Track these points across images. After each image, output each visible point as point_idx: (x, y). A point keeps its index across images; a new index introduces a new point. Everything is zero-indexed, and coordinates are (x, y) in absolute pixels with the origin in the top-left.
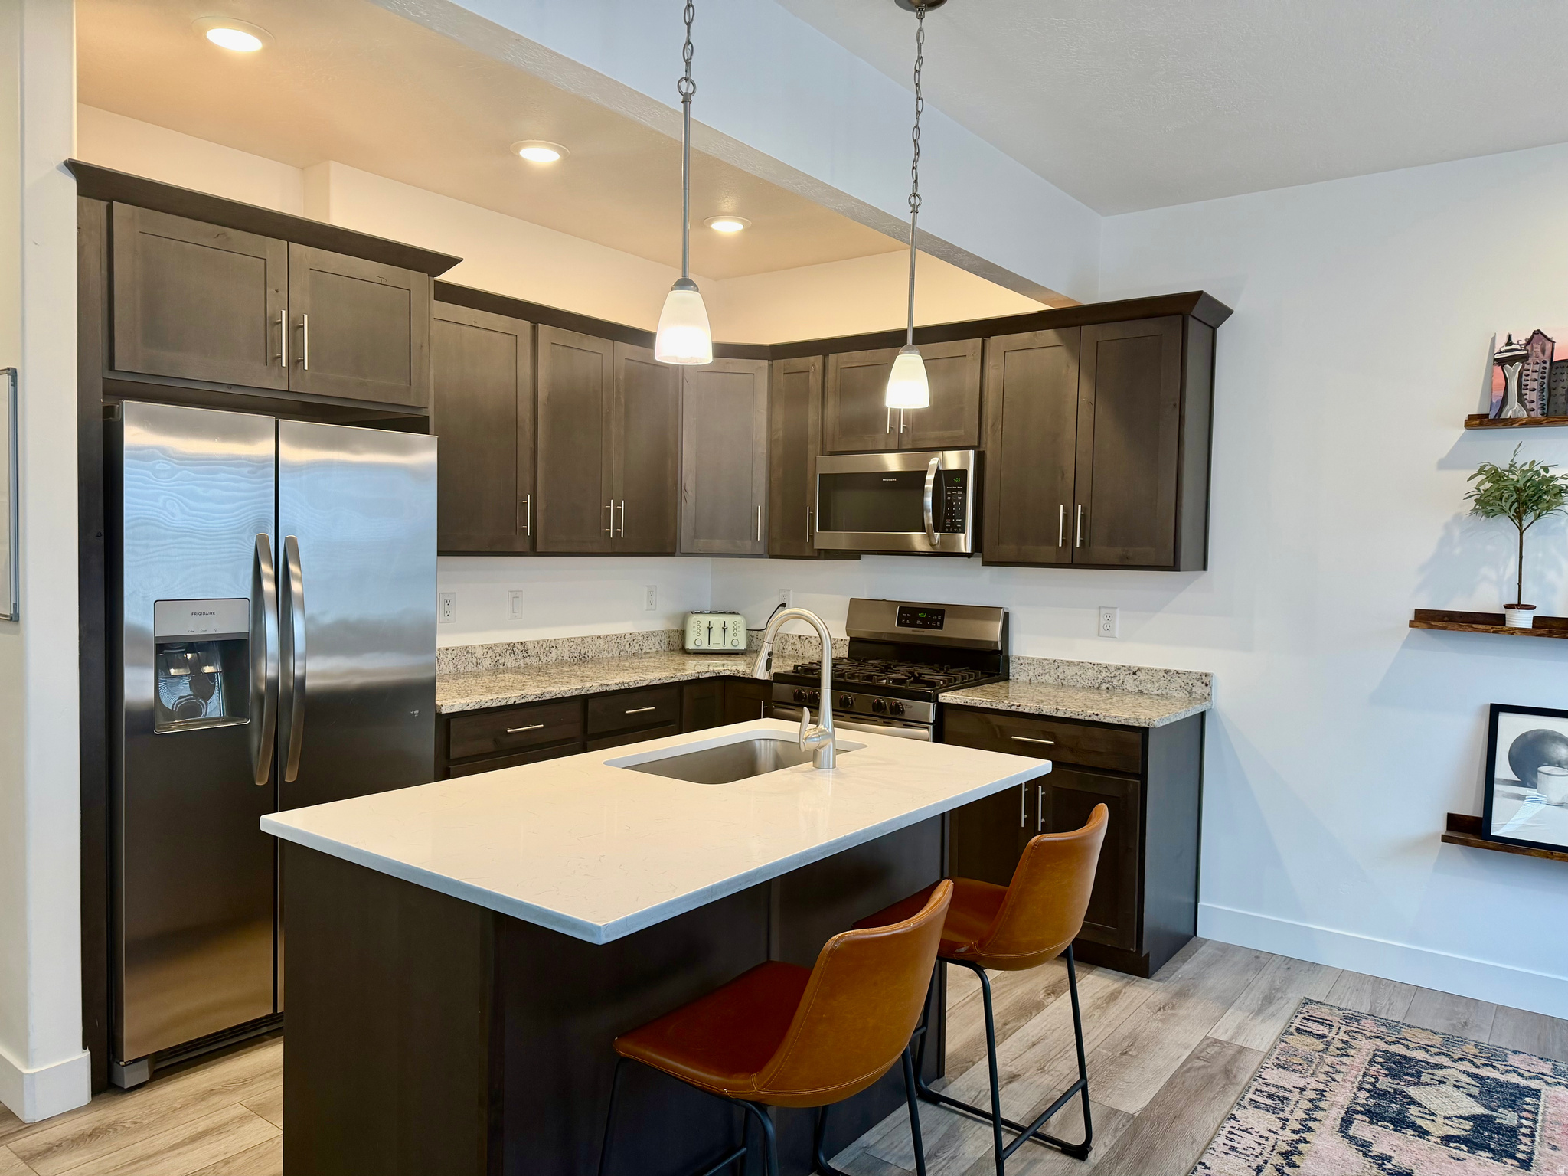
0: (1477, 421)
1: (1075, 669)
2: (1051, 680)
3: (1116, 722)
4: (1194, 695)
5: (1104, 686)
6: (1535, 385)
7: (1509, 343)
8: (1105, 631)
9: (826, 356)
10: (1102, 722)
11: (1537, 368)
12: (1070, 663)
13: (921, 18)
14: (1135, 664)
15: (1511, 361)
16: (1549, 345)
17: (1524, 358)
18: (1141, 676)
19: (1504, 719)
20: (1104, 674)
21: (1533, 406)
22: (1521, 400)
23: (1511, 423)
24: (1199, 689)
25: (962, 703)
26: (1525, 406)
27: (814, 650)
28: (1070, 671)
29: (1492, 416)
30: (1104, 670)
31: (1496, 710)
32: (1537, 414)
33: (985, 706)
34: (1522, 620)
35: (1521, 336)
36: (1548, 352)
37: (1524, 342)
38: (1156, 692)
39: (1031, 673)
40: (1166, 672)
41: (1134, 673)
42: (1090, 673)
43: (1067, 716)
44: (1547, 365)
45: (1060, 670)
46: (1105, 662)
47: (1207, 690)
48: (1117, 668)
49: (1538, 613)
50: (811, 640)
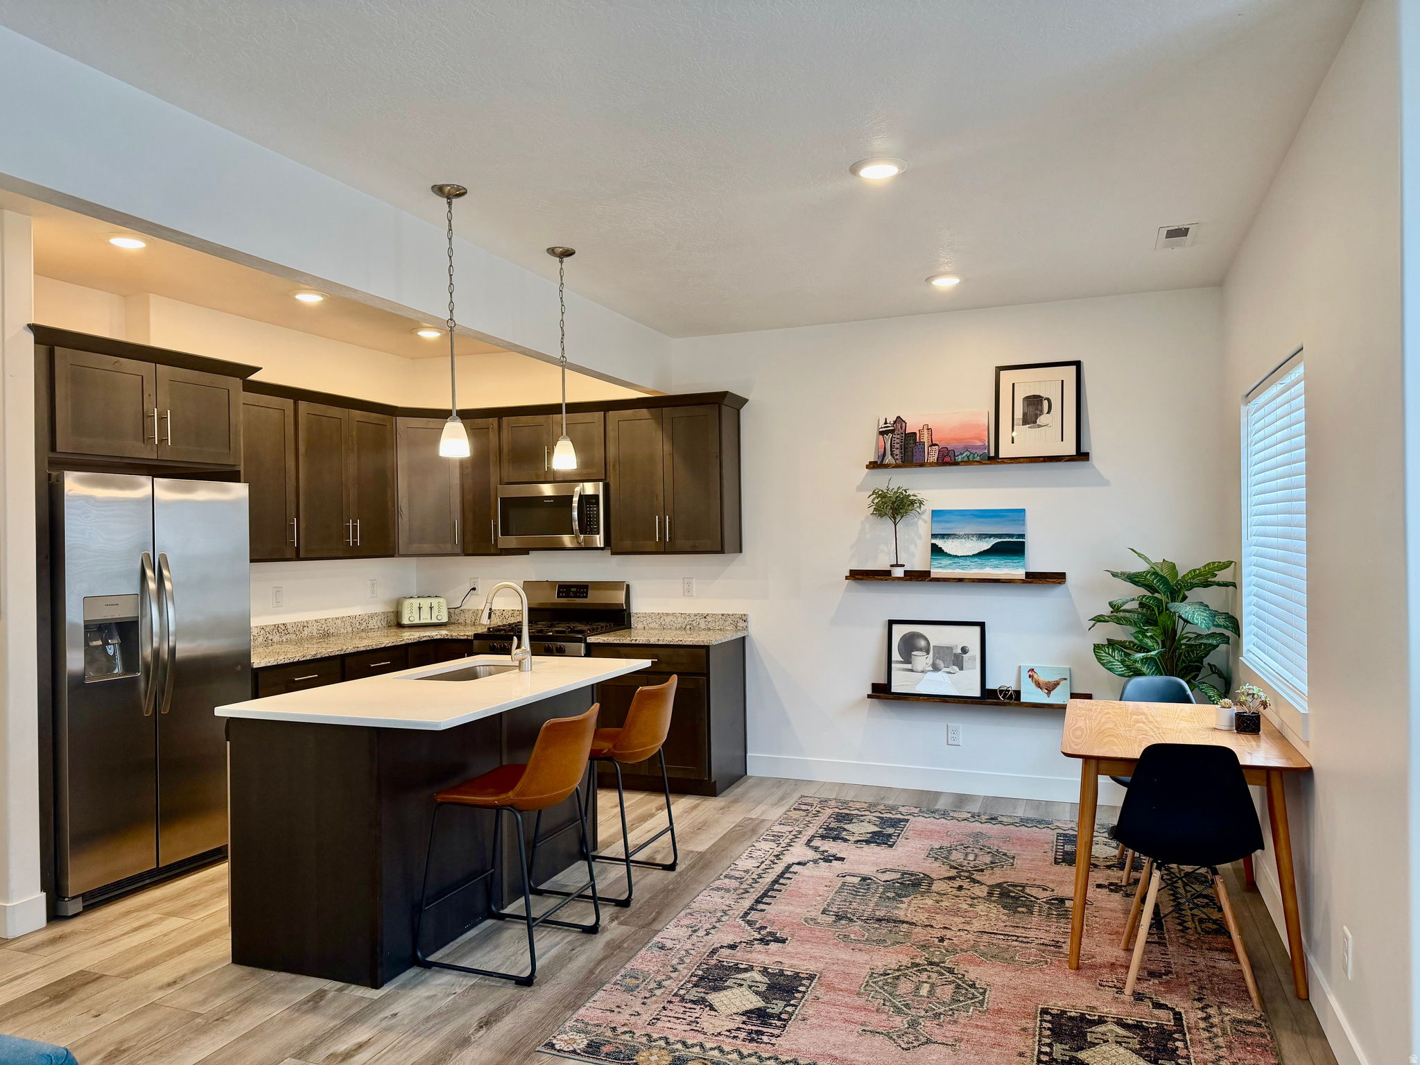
0: (873, 465)
1: (670, 618)
2: (657, 626)
3: (691, 644)
4: (738, 628)
5: (688, 627)
6: (898, 446)
7: (886, 423)
8: (688, 592)
9: (500, 418)
10: (684, 645)
11: (899, 436)
12: (667, 614)
13: (561, 262)
14: (706, 612)
15: (886, 432)
16: (904, 424)
17: (892, 431)
18: (709, 619)
19: (895, 627)
20: (688, 619)
21: (898, 457)
22: (892, 454)
23: (887, 466)
24: (741, 624)
25: (602, 642)
26: (894, 458)
27: (498, 619)
28: (668, 619)
29: (879, 463)
30: (687, 617)
31: (891, 623)
32: (899, 462)
33: (616, 642)
34: (898, 572)
35: (891, 419)
36: (903, 428)
37: (892, 422)
38: (717, 628)
39: (644, 622)
40: (723, 615)
41: (705, 618)
42: (679, 619)
43: (664, 643)
44: (903, 435)
45: (662, 619)
46: (688, 612)
47: (746, 624)
48: (695, 615)
49: (908, 568)
50: (495, 612)
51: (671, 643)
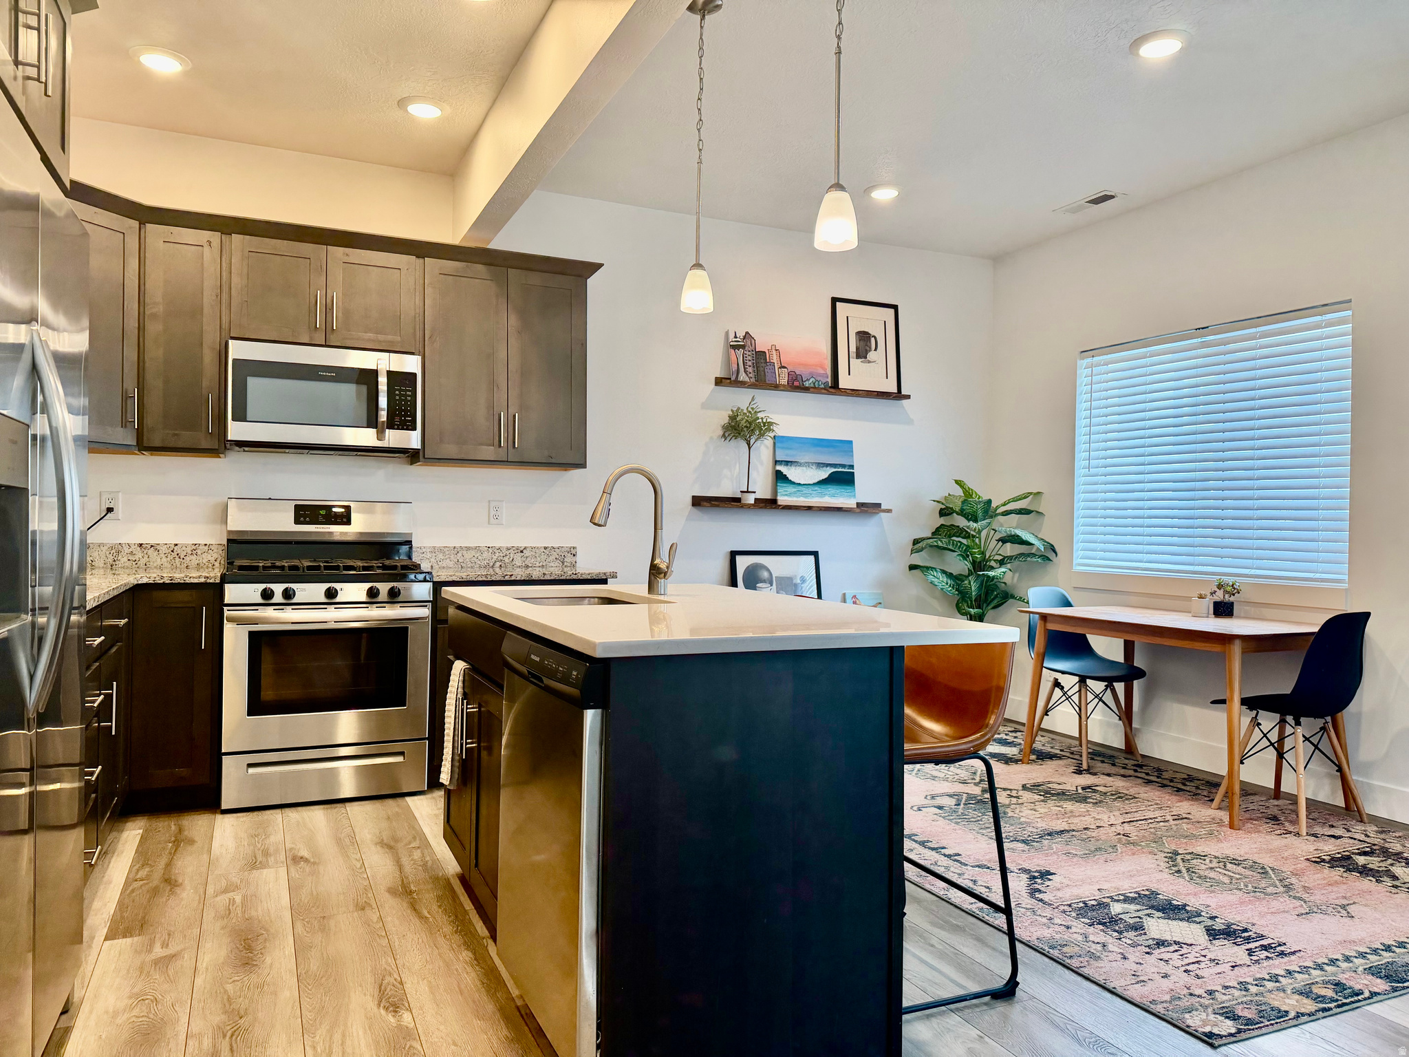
0: (719, 382)
1: (473, 553)
2: (451, 564)
4: (565, 564)
5: (498, 564)
6: (750, 363)
7: (736, 337)
8: (494, 518)
11: (750, 353)
12: (468, 549)
13: (703, 18)
14: (522, 545)
15: (734, 347)
16: (753, 341)
17: (743, 347)
18: (527, 553)
19: (739, 559)
20: (497, 554)
21: (751, 375)
22: (746, 372)
23: (742, 384)
24: (569, 559)
26: (747, 375)
28: (468, 555)
29: (733, 378)
30: (497, 551)
31: (734, 554)
32: (753, 380)
34: (750, 499)
35: (741, 334)
36: (753, 345)
37: (742, 337)
38: (538, 565)
39: (432, 560)
40: (545, 548)
41: (522, 552)
42: (485, 555)
44: (754, 353)
45: (460, 554)
46: (498, 545)
47: (574, 559)
48: (508, 549)
49: (759, 496)
51: (562, 578)
